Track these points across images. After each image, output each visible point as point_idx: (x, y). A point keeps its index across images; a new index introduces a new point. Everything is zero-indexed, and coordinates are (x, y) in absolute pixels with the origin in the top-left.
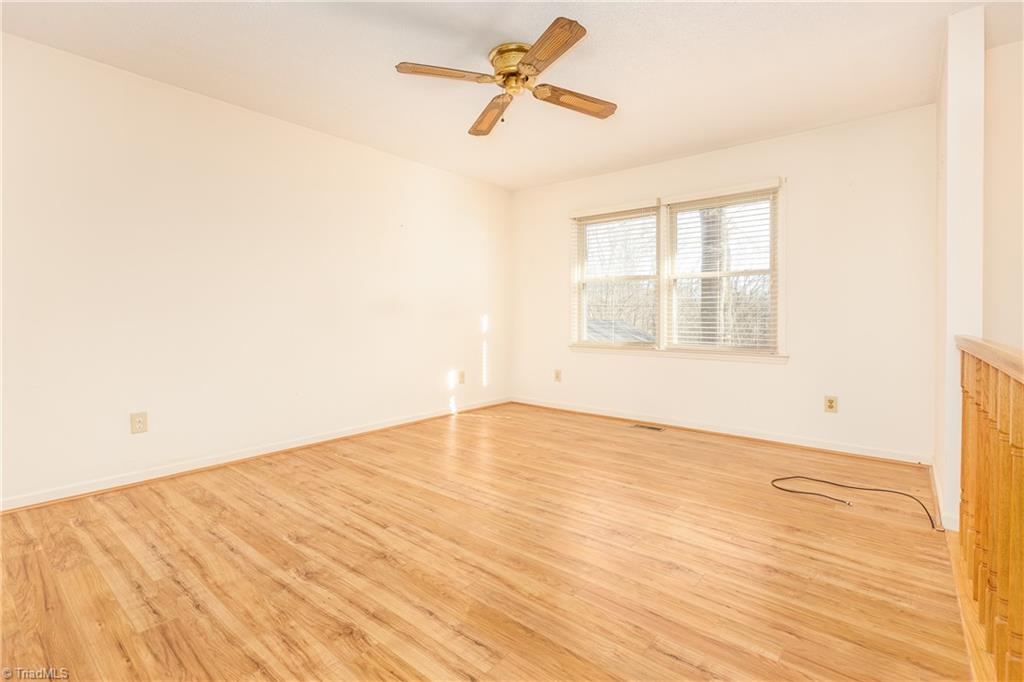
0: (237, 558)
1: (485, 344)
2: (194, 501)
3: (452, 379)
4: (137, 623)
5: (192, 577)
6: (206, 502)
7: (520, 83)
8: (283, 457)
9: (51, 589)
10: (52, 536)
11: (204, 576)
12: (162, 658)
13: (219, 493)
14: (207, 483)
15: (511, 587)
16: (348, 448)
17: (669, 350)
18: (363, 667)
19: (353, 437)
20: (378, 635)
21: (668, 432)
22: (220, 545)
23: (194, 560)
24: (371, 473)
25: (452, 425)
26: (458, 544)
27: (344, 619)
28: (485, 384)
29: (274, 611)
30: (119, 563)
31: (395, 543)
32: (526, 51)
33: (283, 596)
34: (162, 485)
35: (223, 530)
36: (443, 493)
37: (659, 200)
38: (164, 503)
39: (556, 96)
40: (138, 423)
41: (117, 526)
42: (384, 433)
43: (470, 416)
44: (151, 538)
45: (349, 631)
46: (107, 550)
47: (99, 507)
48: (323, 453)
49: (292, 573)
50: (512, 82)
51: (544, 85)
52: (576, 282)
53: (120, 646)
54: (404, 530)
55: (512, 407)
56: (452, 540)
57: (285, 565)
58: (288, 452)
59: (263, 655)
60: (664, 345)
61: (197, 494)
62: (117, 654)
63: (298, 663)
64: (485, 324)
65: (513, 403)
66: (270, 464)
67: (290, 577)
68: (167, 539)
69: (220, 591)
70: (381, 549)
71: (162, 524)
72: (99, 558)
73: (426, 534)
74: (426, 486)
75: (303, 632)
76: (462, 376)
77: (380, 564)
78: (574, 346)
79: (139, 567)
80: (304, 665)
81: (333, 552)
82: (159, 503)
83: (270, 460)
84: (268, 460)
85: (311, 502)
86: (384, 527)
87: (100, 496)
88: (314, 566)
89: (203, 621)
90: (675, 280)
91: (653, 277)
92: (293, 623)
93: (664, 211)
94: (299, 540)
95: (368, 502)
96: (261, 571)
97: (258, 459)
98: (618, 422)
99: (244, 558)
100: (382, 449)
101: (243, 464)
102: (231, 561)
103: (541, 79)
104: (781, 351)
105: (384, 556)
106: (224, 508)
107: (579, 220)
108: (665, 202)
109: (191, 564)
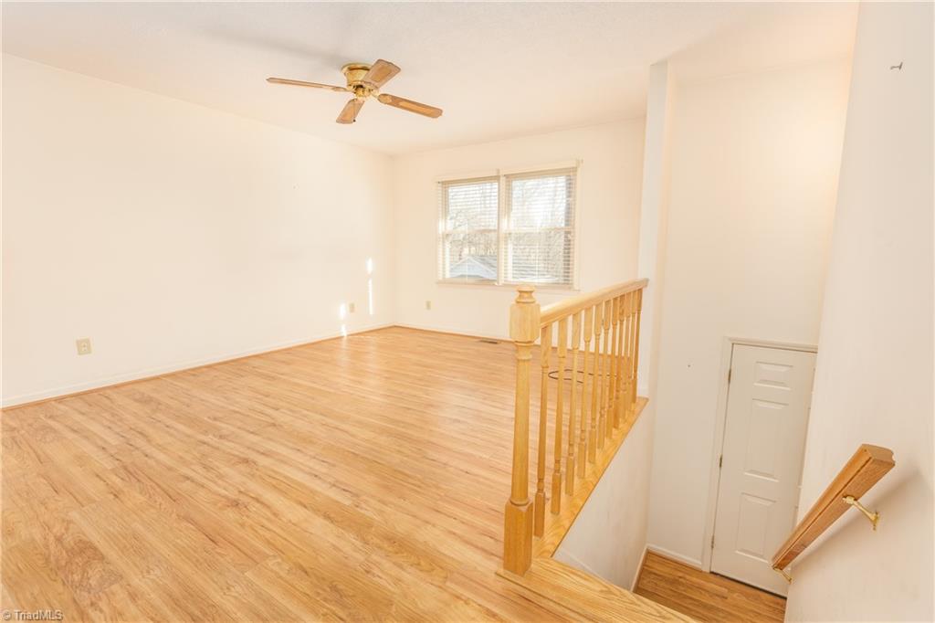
0: (172, 431)
1: (370, 282)
2: (136, 400)
3: (343, 310)
4: (106, 465)
5: (140, 442)
6: (145, 400)
7: (366, 93)
8: (205, 370)
9: (39, 452)
10: (30, 425)
11: (149, 441)
12: (127, 479)
13: (154, 395)
14: (146, 389)
15: (352, 435)
16: (257, 363)
17: (505, 285)
18: (253, 475)
19: (262, 354)
20: (262, 461)
21: (502, 345)
22: (158, 424)
23: (141, 433)
24: (274, 378)
25: (344, 344)
26: (325, 416)
27: (242, 456)
28: (371, 313)
29: (198, 455)
30: (86, 438)
31: (282, 417)
32: (368, 70)
33: (204, 448)
34: (108, 392)
35: (159, 416)
36: (323, 388)
37: (498, 171)
38: (112, 402)
39: (396, 102)
40: (84, 347)
41: (78, 417)
42: (288, 351)
43: (358, 338)
44: (107, 423)
45: (246, 461)
46: (75, 431)
47: (62, 407)
48: (238, 366)
49: (211, 436)
50: (360, 91)
51: (385, 95)
52: (440, 232)
53: (97, 476)
54: (291, 411)
55: (395, 330)
56: (322, 414)
57: (206, 433)
58: (209, 367)
59: (192, 474)
60: (501, 282)
61: (137, 396)
62: (97, 479)
63: (213, 476)
64: (370, 266)
65: (395, 326)
66: (194, 375)
67: (209, 438)
68: (119, 423)
69: (161, 448)
70: (273, 421)
71: (113, 415)
72: (71, 436)
73: (306, 412)
74: (314, 385)
75: (217, 463)
76: (352, 308)
77: (270, 429)
78: (439, 283)
79: (102, 439)
80: (217, 476)
81: (239, 424)
82: (107, 402)
83: (194, 372)
84: (193, 373)
85: (225, 398)
86: (277, 409)
87: (60, 400)
88: (224, 432)
89: (151, 462)
90: (510, 234)
91: (495, 231)
92: (210, 460)
93: (503, 180)
94: (215, 419)
95: (267, 396)
96: (188, 436)
97: (184, 371)
98: (468, 339)
99: (176, 430)
100: (284, 362)
101: (173, 375)
102: (168, 432)
103: (383, 90)
104: (576, 287)
105: (274, 425)
106: (159, 404)
107: (444, 183)
108: (502, 173)
109: (138, 435)
